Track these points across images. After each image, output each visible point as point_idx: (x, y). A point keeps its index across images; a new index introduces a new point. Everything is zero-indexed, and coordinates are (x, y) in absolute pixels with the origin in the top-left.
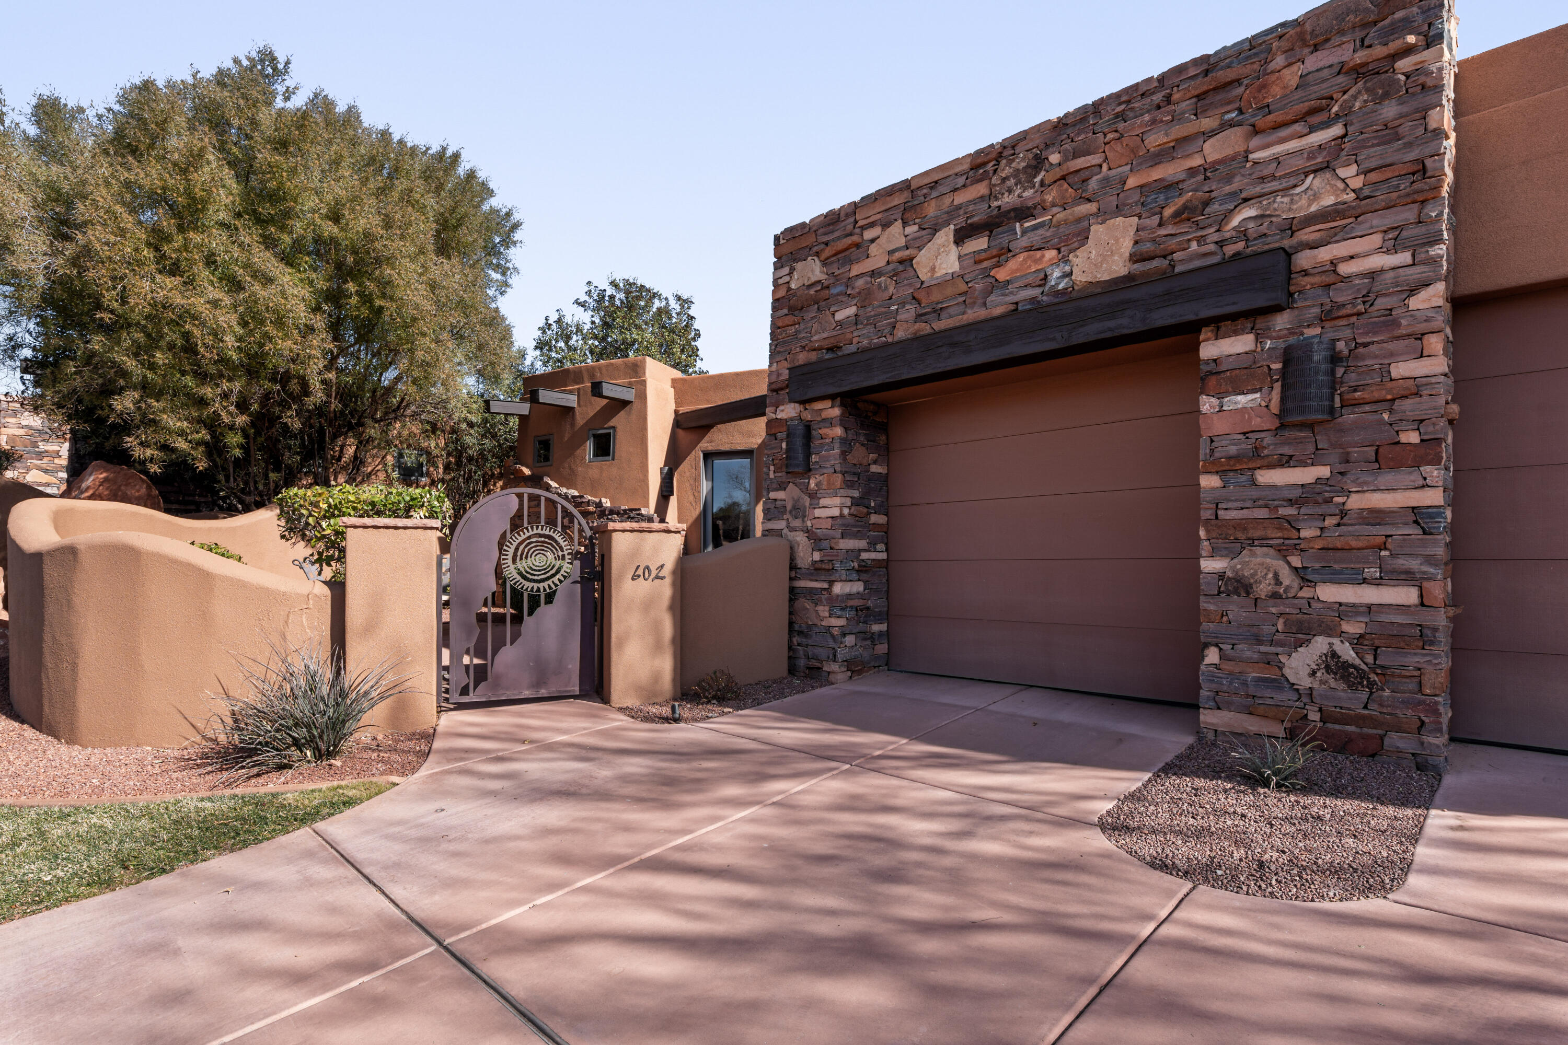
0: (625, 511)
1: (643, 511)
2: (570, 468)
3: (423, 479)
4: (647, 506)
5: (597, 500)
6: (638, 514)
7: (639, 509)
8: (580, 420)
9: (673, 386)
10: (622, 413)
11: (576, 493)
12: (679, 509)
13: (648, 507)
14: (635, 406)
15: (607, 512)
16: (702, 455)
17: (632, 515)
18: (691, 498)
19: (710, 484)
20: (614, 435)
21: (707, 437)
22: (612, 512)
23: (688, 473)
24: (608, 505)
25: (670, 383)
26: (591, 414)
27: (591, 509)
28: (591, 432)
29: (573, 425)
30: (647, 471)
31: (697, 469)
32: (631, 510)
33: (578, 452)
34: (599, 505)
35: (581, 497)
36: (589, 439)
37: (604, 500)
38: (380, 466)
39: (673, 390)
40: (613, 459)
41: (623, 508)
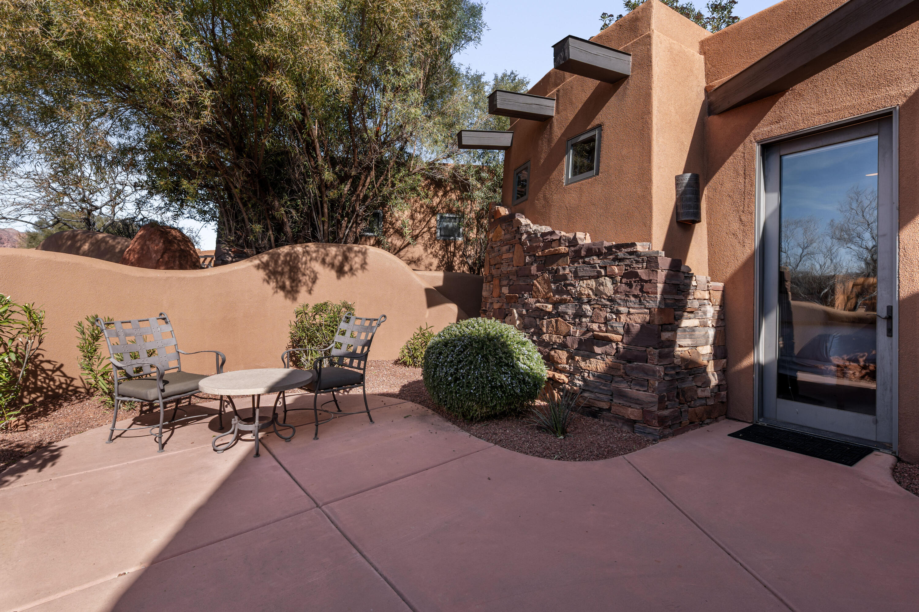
0: (609, 248)
1: (640, 247)
2: (545, 198)
3: (460, 239)
4: (648, 238)
5: (571, 235)
6: (631, 253)
7: (633, 245)
8: (558, 131)
9: (703, 51)
10: (613, 100)
11: (548, 229)
12: (711, 245)
13: (649, 240)
14: (631, 83)
15: (583, 253)
16: (757, 149)
17: (620, 255)
18: (736, 226)
19: (775, 197)
20: (600, 136)
21: (770, 116)
22: (590, 251)
23: (728, 185)
24: (588, 241)
25: (697, 47)
26: (571, 117)
27: (563, 249)
28: (570, 143)
29: (550, 141)
30: (650, 181)
31: (747, 174)
32: (619, 247)
33: (555, 173)
34: (573, 242)
35: (552, 233)
36: (567, 152)
37: (580, 235)
38: (426, 229)
39: (702, 57)
40: (597, 174)
41: (606, 244)
